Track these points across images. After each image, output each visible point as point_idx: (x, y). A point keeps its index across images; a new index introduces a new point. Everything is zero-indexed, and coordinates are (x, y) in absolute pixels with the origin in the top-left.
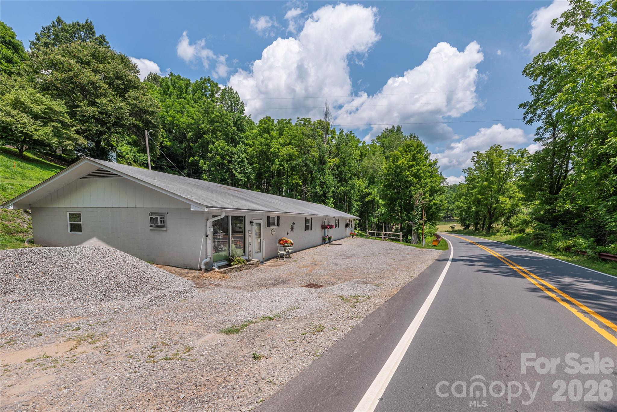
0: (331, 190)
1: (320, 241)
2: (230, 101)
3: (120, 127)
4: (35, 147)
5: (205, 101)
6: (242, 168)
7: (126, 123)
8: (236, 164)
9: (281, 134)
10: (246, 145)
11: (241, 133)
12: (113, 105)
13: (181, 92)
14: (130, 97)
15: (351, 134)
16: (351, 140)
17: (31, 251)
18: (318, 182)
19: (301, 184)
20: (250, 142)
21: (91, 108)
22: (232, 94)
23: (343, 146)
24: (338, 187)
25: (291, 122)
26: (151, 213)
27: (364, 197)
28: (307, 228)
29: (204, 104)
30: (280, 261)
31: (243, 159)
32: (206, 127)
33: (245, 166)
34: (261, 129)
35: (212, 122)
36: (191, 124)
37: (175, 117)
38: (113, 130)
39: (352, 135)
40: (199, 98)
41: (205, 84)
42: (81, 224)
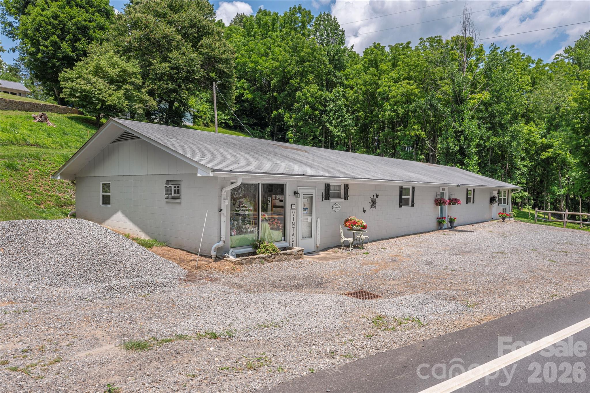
0: (473, 144)
1: (433, 223)
2: (327, 30)
3: (191, 82)
4: (109, 114)
5: (293, 37)
6: (339, 120)
7: (197, 76)
8: (331, 114)
9: (394, 65)
10: (346, 87)
11: (339, 71)
12: (184, 58)
13: (266, 30)
14: (203, 46)
15: (513, 51)
16: (513, 60)
17: (24, 224)
18: (451, 131)
19: (424, 136)
20: (351, 83)
21: (163, 65)
22: (329, 22)
23: (496, 71)
24: (488, 138)
25: (410, 45)
26: (168, 181)
27: (538, 153)
28: (403, 202)
29: (292, 40)
30: (341, 253)
31: (340, 106)
32: (293, 69)
33: (343, 116)
34: (365, 62)
35: (302, 61)
36: (276, 68)
37: (258, 62)
38: (183, 86)
39: (516, 52)
40: (286, 33)
41: (295, 15)
42: (110, 195)
